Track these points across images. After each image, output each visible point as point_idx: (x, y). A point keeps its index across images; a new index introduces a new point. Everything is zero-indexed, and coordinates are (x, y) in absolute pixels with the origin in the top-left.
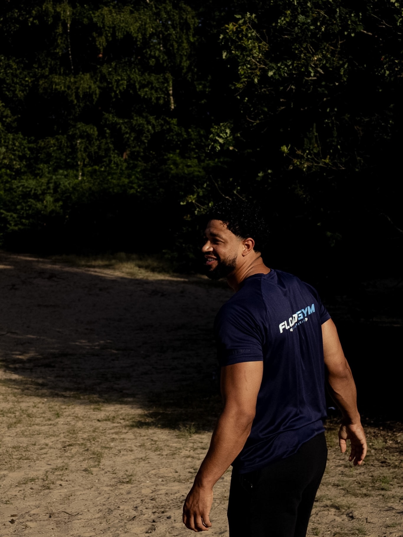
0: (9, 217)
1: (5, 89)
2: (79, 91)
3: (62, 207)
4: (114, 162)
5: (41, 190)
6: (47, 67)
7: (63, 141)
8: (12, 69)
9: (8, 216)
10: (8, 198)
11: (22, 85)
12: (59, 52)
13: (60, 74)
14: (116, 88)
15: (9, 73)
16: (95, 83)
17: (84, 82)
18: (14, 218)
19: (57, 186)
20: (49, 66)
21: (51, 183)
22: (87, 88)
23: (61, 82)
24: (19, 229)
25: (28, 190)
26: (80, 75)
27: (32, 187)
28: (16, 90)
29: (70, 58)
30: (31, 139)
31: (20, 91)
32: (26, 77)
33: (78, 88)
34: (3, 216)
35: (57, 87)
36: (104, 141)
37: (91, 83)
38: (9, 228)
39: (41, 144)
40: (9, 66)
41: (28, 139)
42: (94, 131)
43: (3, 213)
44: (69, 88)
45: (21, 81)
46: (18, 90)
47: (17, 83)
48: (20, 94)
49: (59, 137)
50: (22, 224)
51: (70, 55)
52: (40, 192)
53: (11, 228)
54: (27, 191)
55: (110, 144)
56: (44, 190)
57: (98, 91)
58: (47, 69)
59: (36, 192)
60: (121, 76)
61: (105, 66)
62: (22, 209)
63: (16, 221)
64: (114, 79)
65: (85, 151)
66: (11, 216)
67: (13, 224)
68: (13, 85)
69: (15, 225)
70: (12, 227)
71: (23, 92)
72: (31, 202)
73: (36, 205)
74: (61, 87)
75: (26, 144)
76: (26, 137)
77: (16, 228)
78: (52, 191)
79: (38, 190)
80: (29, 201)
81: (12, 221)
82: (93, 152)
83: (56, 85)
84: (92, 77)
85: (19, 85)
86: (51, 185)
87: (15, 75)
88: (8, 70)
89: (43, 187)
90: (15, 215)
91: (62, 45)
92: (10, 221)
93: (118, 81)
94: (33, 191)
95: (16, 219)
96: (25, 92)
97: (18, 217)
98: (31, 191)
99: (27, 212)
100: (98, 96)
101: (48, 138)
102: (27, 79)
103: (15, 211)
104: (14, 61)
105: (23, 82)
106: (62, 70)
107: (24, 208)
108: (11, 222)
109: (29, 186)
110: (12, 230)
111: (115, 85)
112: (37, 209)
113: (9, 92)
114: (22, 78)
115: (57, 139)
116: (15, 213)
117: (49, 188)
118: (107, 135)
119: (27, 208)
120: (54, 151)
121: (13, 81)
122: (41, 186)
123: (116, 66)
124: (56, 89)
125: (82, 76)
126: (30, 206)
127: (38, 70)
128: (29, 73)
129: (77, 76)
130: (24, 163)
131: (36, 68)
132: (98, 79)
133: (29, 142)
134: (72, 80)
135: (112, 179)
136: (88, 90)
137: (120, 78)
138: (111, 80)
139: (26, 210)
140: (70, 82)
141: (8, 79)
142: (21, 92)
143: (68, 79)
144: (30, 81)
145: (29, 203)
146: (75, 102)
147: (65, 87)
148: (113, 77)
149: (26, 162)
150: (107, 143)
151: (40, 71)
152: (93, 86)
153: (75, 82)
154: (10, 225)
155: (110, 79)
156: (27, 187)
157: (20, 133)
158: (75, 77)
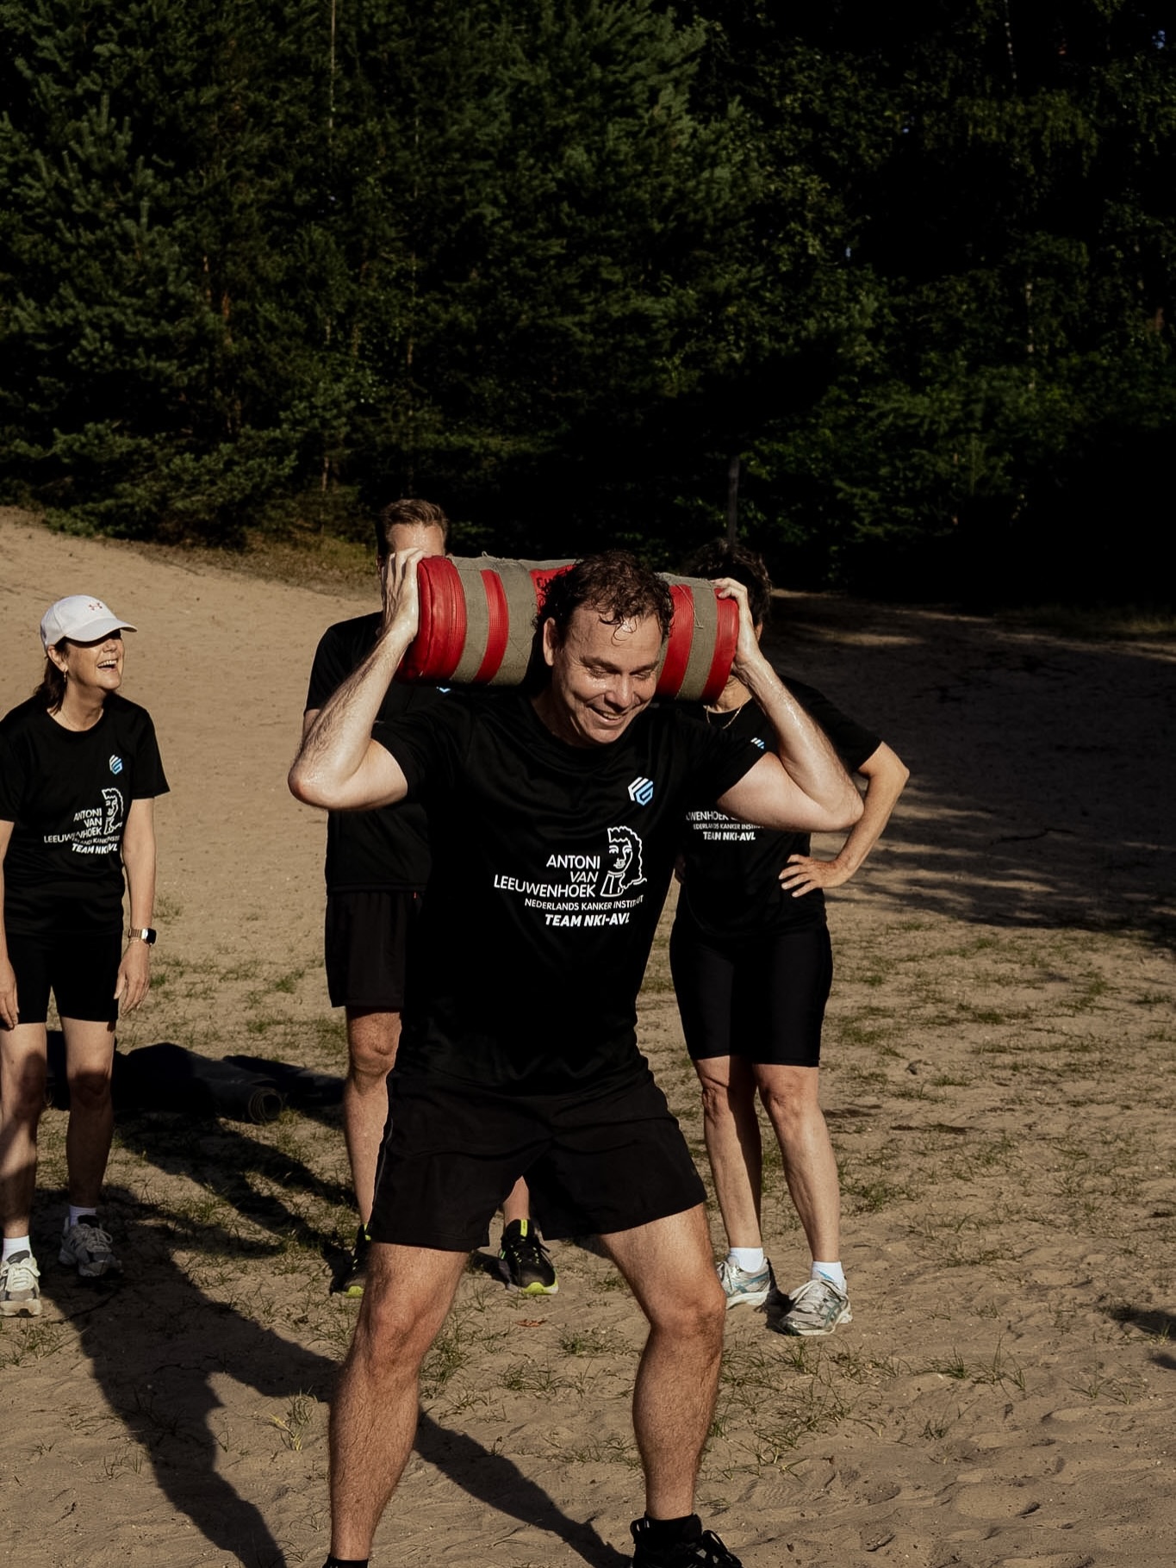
0: (857, 501)
1: (827, 143)
2: (1043, 138)
3: (1008, 468)
4: (1137, 340)
5: (947, 421)
6: (944, 77)
7: (992, 284)
8: (845, 87)
9: (854, 495)
10: (846, 449)
11: (875, 130)
12: (978, 34)
13: (983, 95)
14: (1148, 128)
15: (838, 98)
16: (1085, 115)
17: (1055, 114)
18: (871, 502)
19: (993, 407)
20: (949, 74)
21: (977, 401)
22: (1064, 131)
23: (989, 116)
24: (888, 533)
25: (914, 421)
26: (1040, 95)
27: (921, 413)
28: (859, 145)
29: (1008, 50)
30: (898, 283)
31: (868, 147)
32: (884, 110)
33: (1037, 133)
34: (840, 496)
35: (979, 130)
36: (1107, 282)
37: (1076, 115)
38: (857, 530)
39: (928, 297)
40: (838, 80)
41: (888, 283)
42: (1079, 253)
43: (840, 490)
44: (1011, 132)
45: (871, 121)
46: (864, 145)
47: (859, 126)
48: (870, 157)
49: (979, 273)
50: (895, 519)
51: (1007, 40)
52: (944, 428)
53: (864, 529)
54: (910, 426)
55: (1122, 290)
56: (956, 421)
57: (1094, 140)
58: (945, 83)
59: (935, 427)
60: (1162, 93)
61: (1115, 65)
62: (894, 474)
63: (875, 512)
64: (1141, 104)
65: (1055, 311)
66: (864, 497)
67: (867, 521)
68: (850, 130)
69: (875, 523)
70: (866, 527)
71: (878, 150)
72: (922, 457)
73: (934, 465)
74: (990, 133)
75: (885, 297)
76: (885, 279)
77: (879, 531)
78: (978, 425)
79: (939, 423)
80: (914, 455)
81: (865, 511)
82: (1076, 314)
83: (975, 127)
84: (1074, 101)
85: (866, 131)
86: (978, 409)
87: (851, 105)
88: (836, 89)
89: (954, 415)
90: (873, 495)
91: (987, 13)
92: (861, 510)
93: (1151, 109)
94: (926, 427)
95: (879, 505)
96: (884, 151)
97: (881, 501)
98: (921, 424)
99: (910, 485)
100: (1094, 152)
101: (948, 279)
102: (887, 113)
103: (873, 482)
104: (850, 65)
105: (878, 122)
106: (988, 85)
107: (901, 475)
108: (863, 514)
109: (914, 412)
110: (866, 536)
111: (1143, 118)
112: (937, 475)
113: (838, 152)
114: (873, 112)
115: (974, 282)
116: (873, 489)
117: (970, 416)
118: (1117, 265)
119: (910, 474)
120: (968, 313)
121: (848, 119)
122: (947, 411)
123: (1144, 64)
124: (976, 137)
125: (1048, 97)
126: (917, 469)
127: (920, 86)
128: (892, 97)
129: (1033, 98)
130: (882, 348)
131: (913, 83)
132: (1095, 103)
133: (894, 292)
134: (1020, 110)
135: (1132, 387)
136: (1067, 137)
137: (1157, 99)
138: (1133, 105)
139: (906, 480)
140: (1014, 115)
141: (834, 116)
142: (872, 151)
143: (1008, 107)
144: (898, 118)
145: (915, 460)
146: (1032, 170)
147: (1000, 130)
148: (1137, 97)
149: (887, 346)
150: (1115, 287)
151: (924, 90)
152: (1081, 125)
153: (1029, 116)
154: (861, 521)
155: (1128, 104)
156: (909, 416)
157: (868, 265)
158: (1027, 102)
